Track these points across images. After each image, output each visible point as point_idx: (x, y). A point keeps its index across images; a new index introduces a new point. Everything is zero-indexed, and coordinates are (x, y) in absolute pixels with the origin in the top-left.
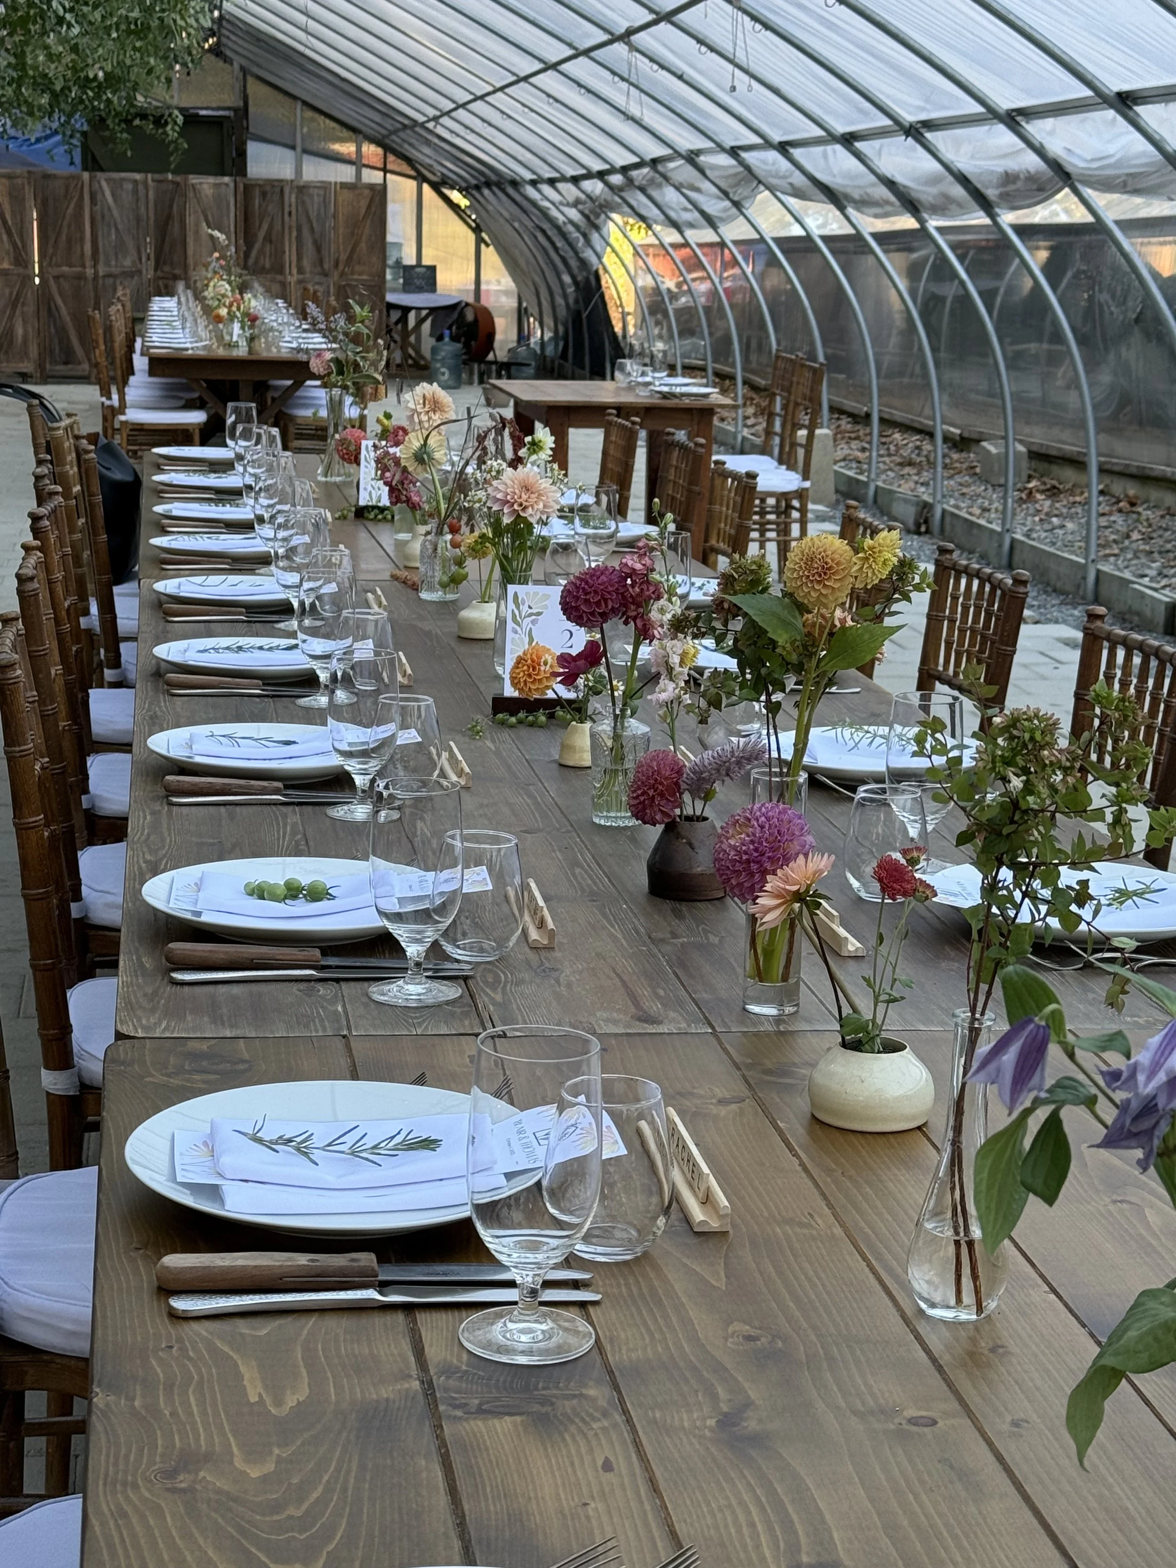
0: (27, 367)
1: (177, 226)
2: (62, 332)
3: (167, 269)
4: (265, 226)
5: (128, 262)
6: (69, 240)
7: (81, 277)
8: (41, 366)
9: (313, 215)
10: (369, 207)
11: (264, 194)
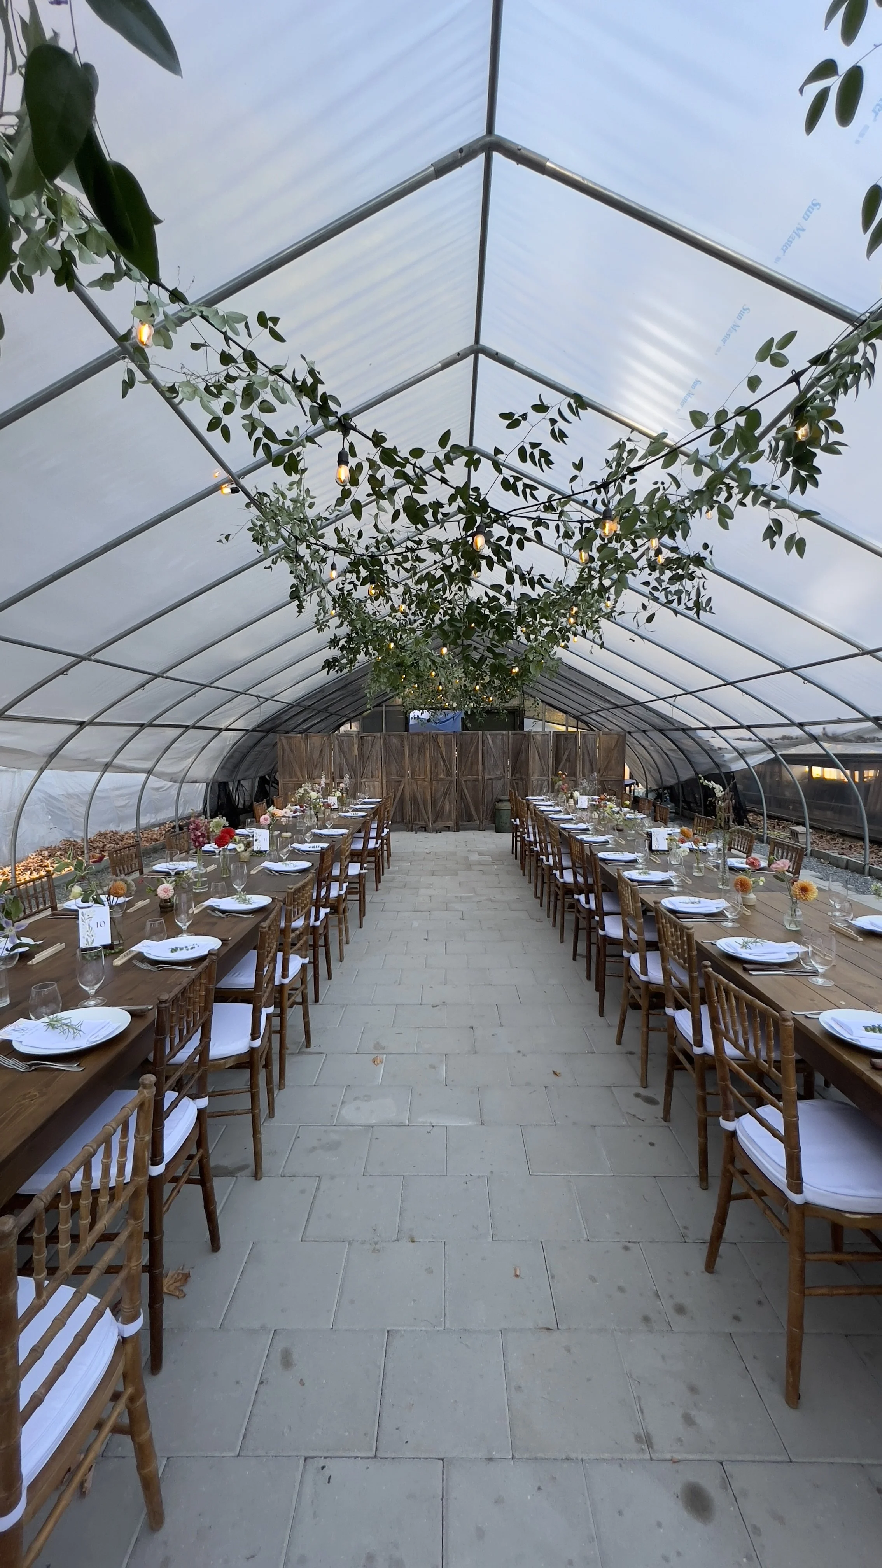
0: (451, 824)
1: (524, 754)
2: (467, 807)
3: (517, 775)
4: (567, 754)
5: (498, 773)
6: (472, 764)
7: (477, 780)
8: (457, 824)
9: (589, 748)
10: (616, 743)
11: (566, 739)
